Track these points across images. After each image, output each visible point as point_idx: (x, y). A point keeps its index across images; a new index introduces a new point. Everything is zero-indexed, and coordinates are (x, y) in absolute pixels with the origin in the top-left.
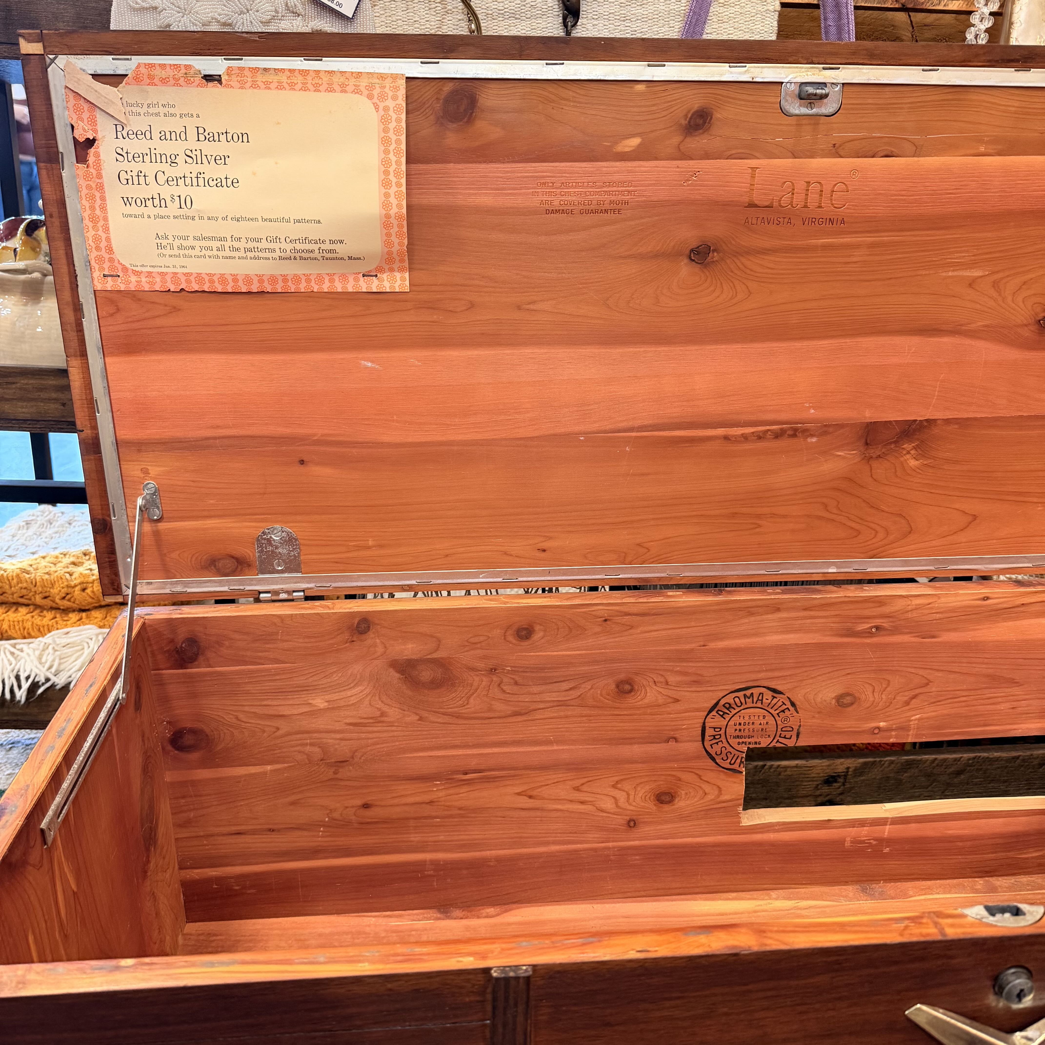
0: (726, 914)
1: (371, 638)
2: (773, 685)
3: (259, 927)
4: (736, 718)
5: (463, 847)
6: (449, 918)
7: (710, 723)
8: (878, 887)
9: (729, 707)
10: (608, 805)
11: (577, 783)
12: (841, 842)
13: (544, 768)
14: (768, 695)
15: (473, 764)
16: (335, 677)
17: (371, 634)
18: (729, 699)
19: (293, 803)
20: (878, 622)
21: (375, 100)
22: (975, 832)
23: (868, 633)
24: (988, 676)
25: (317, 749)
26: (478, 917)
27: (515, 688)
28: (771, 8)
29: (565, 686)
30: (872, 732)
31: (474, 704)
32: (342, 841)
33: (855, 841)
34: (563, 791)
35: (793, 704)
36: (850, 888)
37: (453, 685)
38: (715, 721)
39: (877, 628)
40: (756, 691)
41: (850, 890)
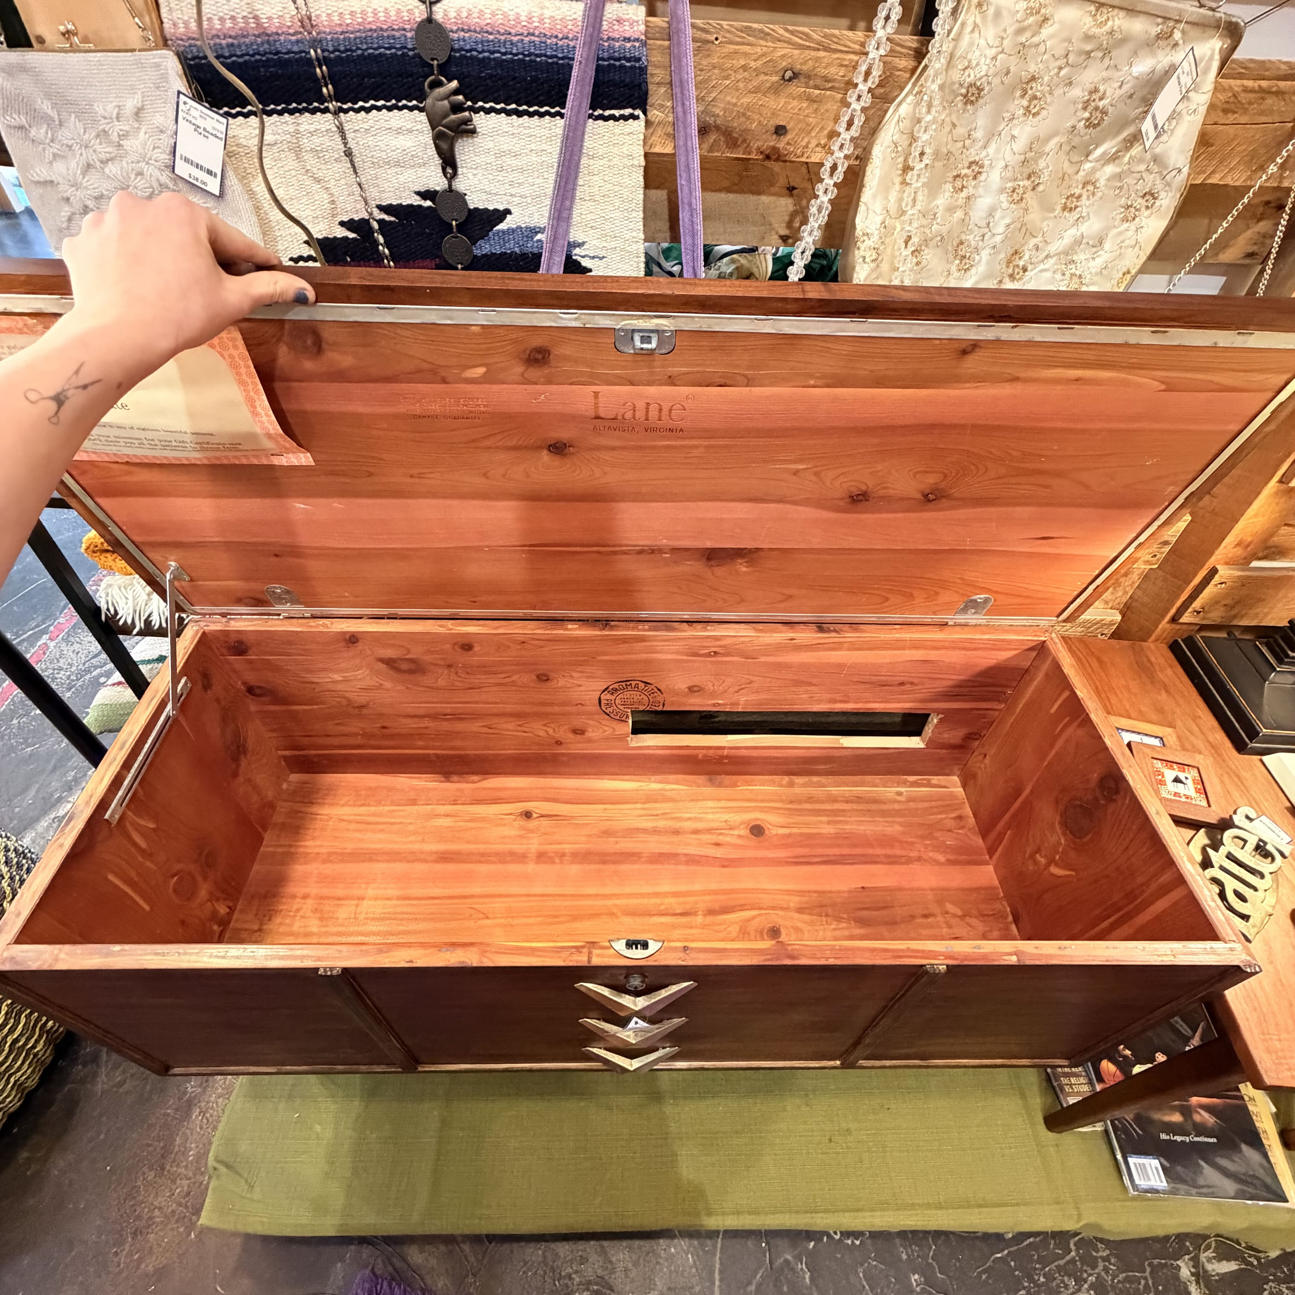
0: (619, 791)
1: (360, 646)
2: (644, 680)
3: (334, 780)
4: (621, 696)
5: (451, 748)
6: (449, 781)
7: (603, 697)
8: (719, 778)
9: (616, 690)
10: (542, 733)
11: (520, 723)
12: (697, 755)
13: (497, 715)
14: (642, 685)
15: (448, 711)
16: (342, 665)
17: (359, 644)
18: (616, 686)
19: (338, 724)
20: (714, 649)
21: (219, 349)
22: (785, 755)
23: (709, 655)
24: (794, 680)
25: (343, 700)
26: (467, 782)
27: (467, 676)
28: (636, 163)
29: (502, 676)
30: (714, 705)
31: (441, 682)
32: (372, 742)
33: (705, 756)
34: (511, 726)
35: (659, 690)
36: (703, 777)
37: (424, 673)
38: (606, 697)
39: (715, 652)
40: (633, 683)
41: (701, 779)
